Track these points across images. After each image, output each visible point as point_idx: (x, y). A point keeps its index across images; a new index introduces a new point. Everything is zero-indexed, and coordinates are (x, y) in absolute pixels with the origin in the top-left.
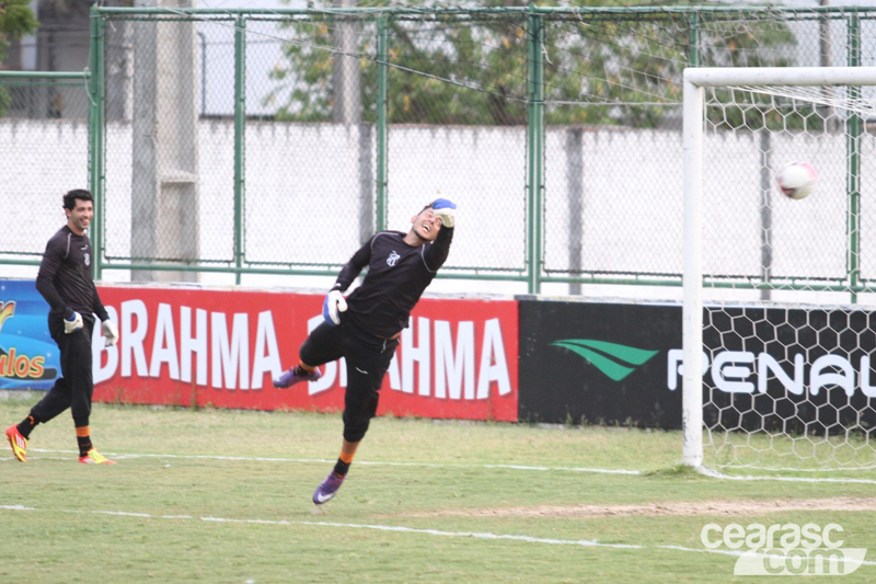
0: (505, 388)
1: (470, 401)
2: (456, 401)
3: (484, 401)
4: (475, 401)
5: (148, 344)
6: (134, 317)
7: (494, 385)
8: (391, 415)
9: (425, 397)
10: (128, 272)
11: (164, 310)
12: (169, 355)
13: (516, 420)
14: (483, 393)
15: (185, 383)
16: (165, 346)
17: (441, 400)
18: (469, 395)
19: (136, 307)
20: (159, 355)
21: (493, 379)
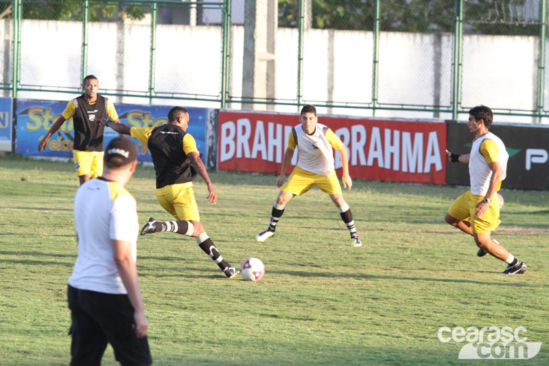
0: (439, 167)
1: (420, 174)
2: (412, 174)
3: (427, 174)
4: (423, 174)
5: (251, 141)
6: (244, 128)
7: (433, 166)
8: (379, 180)
9: (396, 171)
10: (240, 104)
11: (260, 124)
12: (262, 147)
13: (445, 183)
14: (427, 170)
15: (270, 162)
16: (260, 142)
17: (405, 173)
18: (420, 170)
19: (245, 122)
20: (256, 147)
21: (433, 162)
